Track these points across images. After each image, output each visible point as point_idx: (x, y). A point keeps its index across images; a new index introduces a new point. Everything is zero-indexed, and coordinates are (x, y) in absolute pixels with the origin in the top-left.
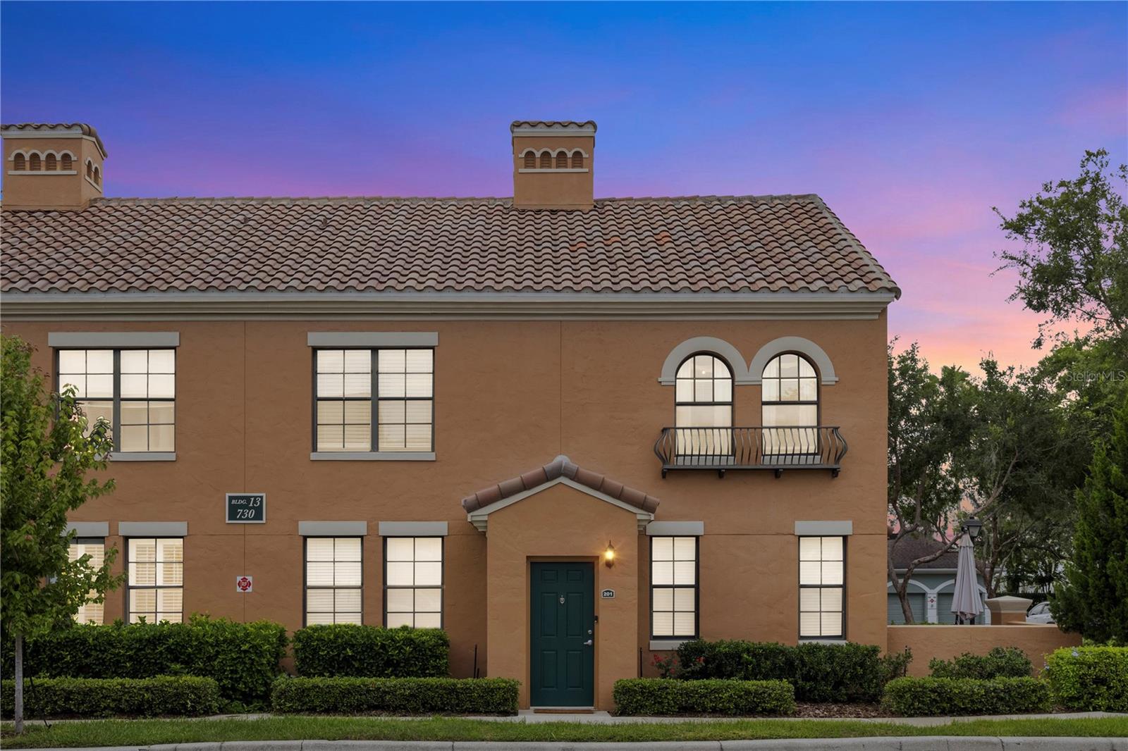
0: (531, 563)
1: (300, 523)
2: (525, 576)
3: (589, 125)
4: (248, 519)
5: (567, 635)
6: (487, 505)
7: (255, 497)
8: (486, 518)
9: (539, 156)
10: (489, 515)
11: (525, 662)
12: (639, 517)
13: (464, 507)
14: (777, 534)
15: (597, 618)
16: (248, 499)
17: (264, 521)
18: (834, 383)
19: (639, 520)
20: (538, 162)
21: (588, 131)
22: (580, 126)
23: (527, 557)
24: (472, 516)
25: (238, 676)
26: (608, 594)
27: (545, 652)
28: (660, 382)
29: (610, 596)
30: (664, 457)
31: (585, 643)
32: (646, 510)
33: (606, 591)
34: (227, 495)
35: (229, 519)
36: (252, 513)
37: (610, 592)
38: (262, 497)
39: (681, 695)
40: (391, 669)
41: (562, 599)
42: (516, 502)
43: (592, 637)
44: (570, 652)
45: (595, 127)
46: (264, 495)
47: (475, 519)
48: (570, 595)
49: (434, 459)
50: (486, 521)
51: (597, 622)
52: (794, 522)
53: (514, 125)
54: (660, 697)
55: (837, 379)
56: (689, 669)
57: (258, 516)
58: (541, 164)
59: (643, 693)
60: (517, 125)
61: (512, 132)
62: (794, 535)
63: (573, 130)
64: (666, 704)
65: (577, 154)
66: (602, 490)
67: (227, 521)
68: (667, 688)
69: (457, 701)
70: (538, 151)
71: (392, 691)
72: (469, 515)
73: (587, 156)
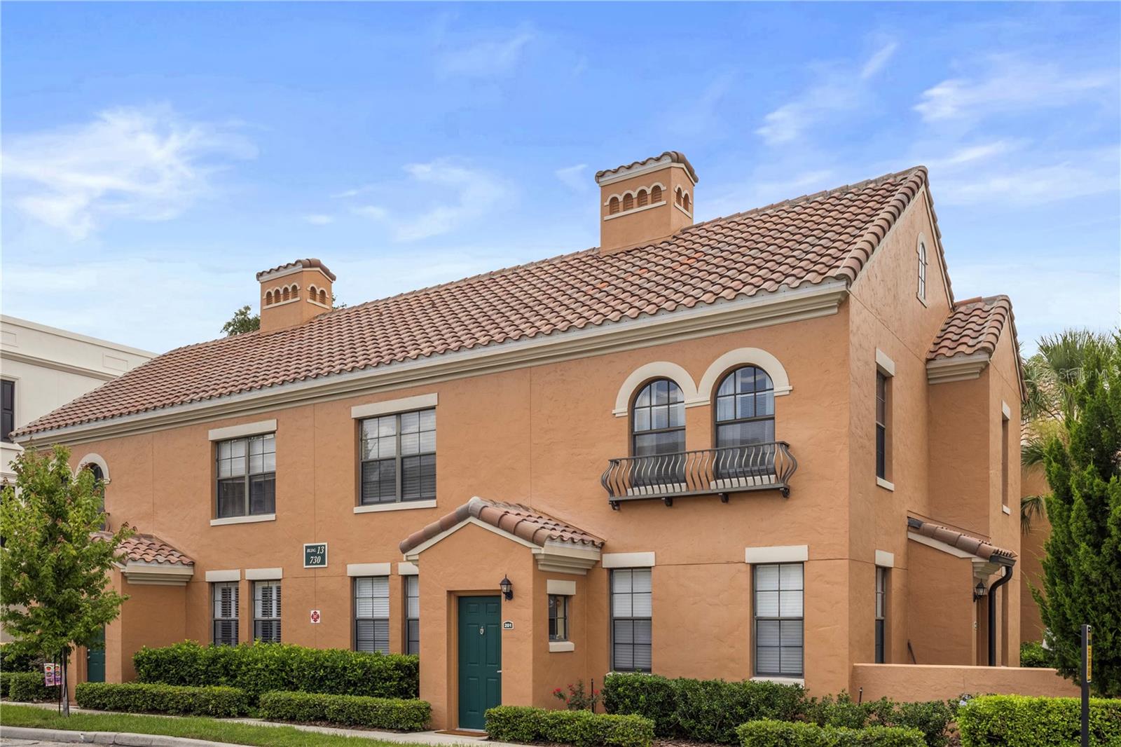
1: (348, 566)
3: (665, 157)
4: (316, 564)
5: (486, 663)
6: (417, 546)
7: (321, 546)
9: (622, 200)
14: (728, 563)
16: (316, 547)
17: (326, 566)
18: (788, 393)
20: (621, 206)
21: (664, 163)
22: (658, 160)
23: (448, 591)
24: (407, 556)
26: (508, 625)
28: (615, 414)
33: (507, 623)
34: (305, 545)
35: (306, 565)
36: (319, 559)
38: (324, 546)
41: (482, 630)
42: (438, 542)
46: (326, 544)
49: (435, 506)
50: (417, 560)
52: (744, 549)
53: (598, 177)
55: (791, 388)
57: (323, 562)
58: (624, 208)
60: (601, 175)
61: (598, 182)
62: (744, 562)
63: (650, 166)
65: (656, 189)
67: (305, 567)
70: (621, 195)
73: (665, 188)
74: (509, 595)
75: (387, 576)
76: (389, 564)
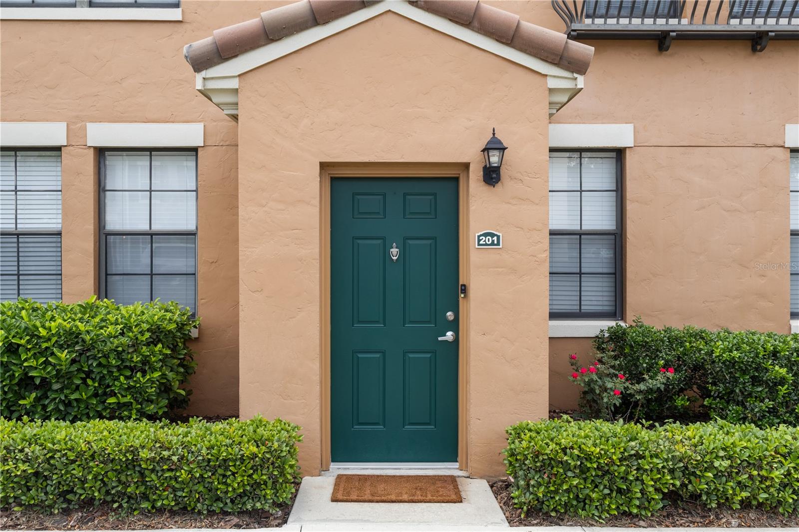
0: (333, 179)
2: (316, 202)
5: (404, 322)
6: (236, 56)
8: (234, 84)
10: (239, 76)
11: (317, 378)
12: (552, 83)
13: (186, 57)
14: (756, 146)
15: (464, 289)
19: (551, 91)
23: (322, 164)
24: (205, 79)
26: (489, 240)
27: (360, 355)
29: (493, 244)
30: (574, 13)
31: (440, 339)
32: (567, 69)
33: (486, 235)
37: (492, 235)
39: (672, 471)
41: (394, 251)
43: (455, 325)
44: (411, 355)
47: (211, 85)
48: (411, 242)
49: (180, 19)
50: (236, 91)
51: (465, 297)
54: (624, 479)
56: (642, 386)
59: (584, 470)
64: (639, 495)
66: (476, 24)
68: (638, 456)
69: (142, 489)
72: (199, 77)
74: (492, 175)
75: (58, 149)
76: (65, 124)
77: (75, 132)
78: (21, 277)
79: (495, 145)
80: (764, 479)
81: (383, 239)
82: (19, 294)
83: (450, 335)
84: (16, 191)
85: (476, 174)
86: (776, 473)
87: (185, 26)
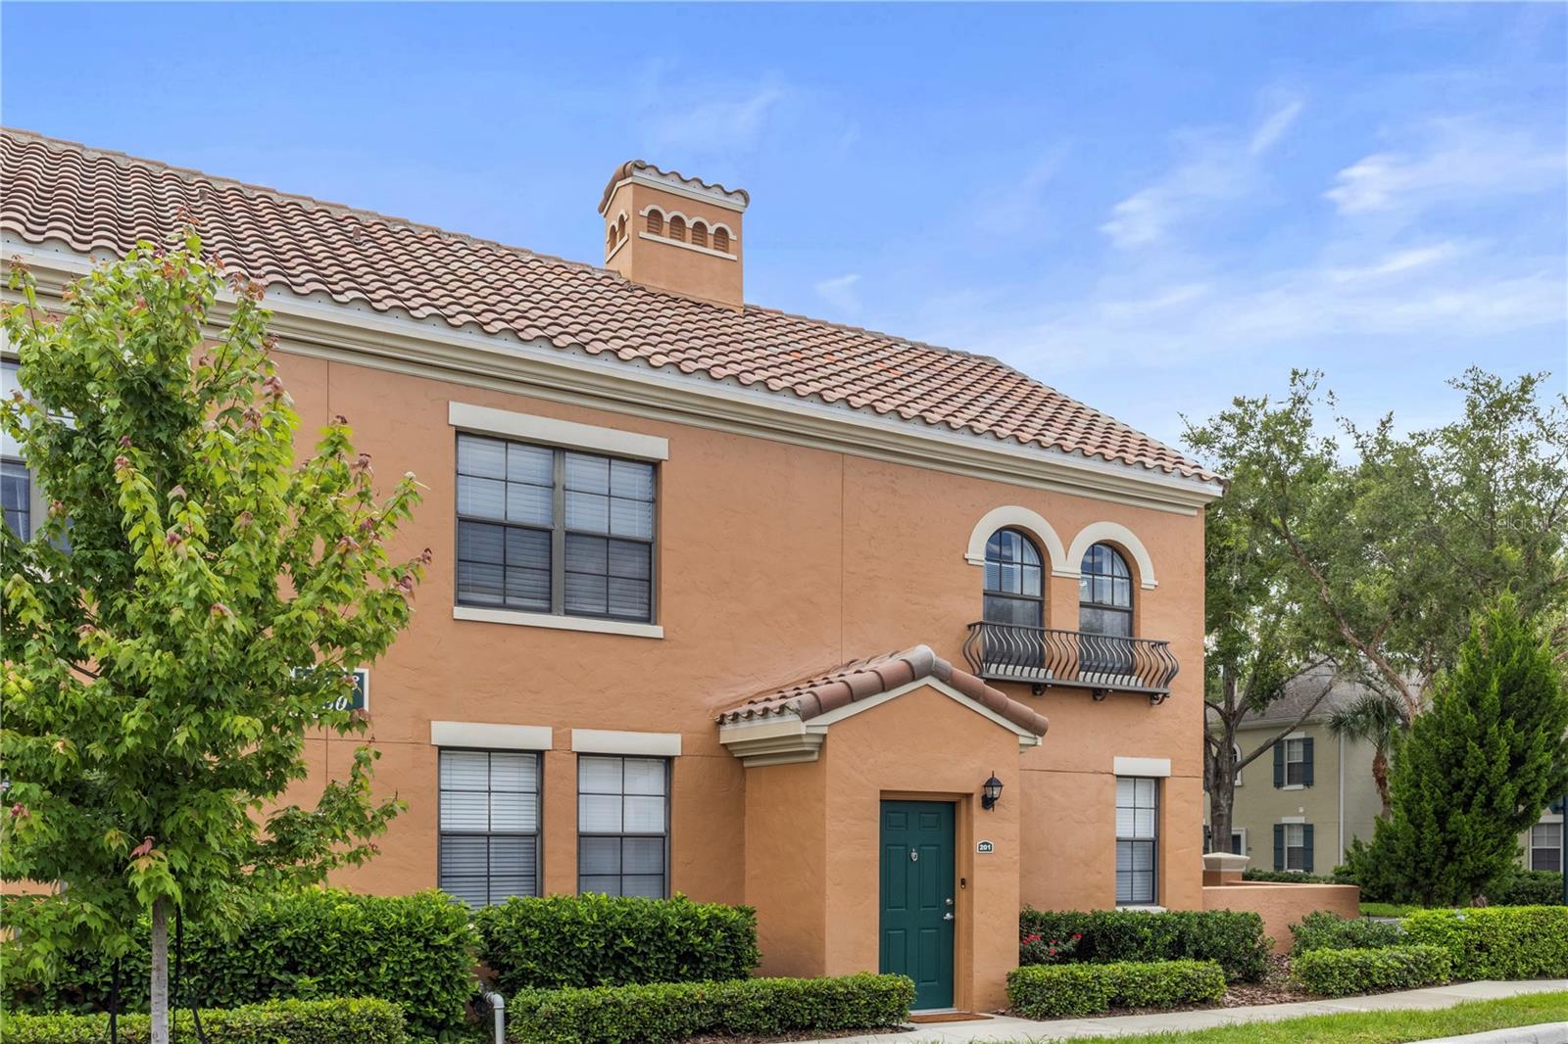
10: (830, 725)
12: (1022, 741)
14: (1094, 773)
19: (1020, 745)
20: (666, 228)
21: (736, 203)
22: (728, 194)
23: (881, 791)
25: (425, 992)
26: (985, 847)
29: (987, 849)
31: (941, 918)
37: (987, 844)
40: (685, 967)
41: (914, 854)
43: (952, 909)
44: (924, 931)
45: (747, 200)
63: (716, 196)
71: (735, 1003)
72: (804, 725)
74: (988, 802)
77: (562, 738)
78: (491, 879)
79: (992, 783)
80: (1156, 987)
81: (906, 846)
82: (489, 901)
83: (948, 916)
84: (489, 792)
85: (977, 801)
86: (1163, 983)
87: (665, 643)
